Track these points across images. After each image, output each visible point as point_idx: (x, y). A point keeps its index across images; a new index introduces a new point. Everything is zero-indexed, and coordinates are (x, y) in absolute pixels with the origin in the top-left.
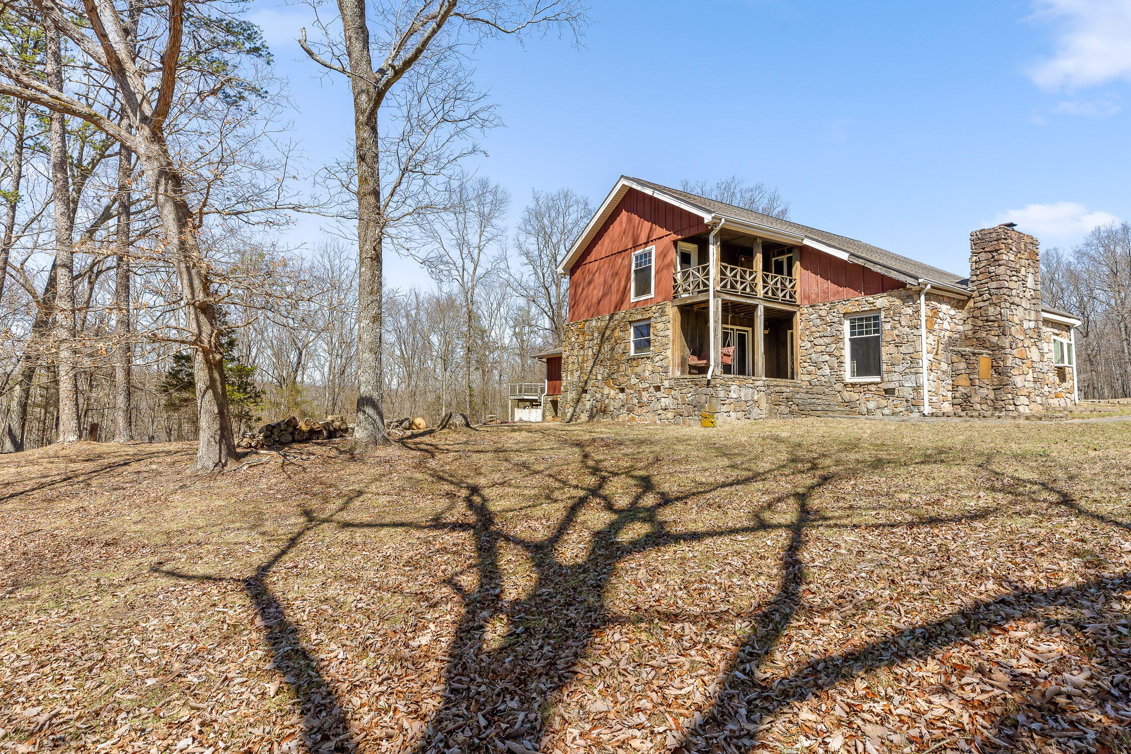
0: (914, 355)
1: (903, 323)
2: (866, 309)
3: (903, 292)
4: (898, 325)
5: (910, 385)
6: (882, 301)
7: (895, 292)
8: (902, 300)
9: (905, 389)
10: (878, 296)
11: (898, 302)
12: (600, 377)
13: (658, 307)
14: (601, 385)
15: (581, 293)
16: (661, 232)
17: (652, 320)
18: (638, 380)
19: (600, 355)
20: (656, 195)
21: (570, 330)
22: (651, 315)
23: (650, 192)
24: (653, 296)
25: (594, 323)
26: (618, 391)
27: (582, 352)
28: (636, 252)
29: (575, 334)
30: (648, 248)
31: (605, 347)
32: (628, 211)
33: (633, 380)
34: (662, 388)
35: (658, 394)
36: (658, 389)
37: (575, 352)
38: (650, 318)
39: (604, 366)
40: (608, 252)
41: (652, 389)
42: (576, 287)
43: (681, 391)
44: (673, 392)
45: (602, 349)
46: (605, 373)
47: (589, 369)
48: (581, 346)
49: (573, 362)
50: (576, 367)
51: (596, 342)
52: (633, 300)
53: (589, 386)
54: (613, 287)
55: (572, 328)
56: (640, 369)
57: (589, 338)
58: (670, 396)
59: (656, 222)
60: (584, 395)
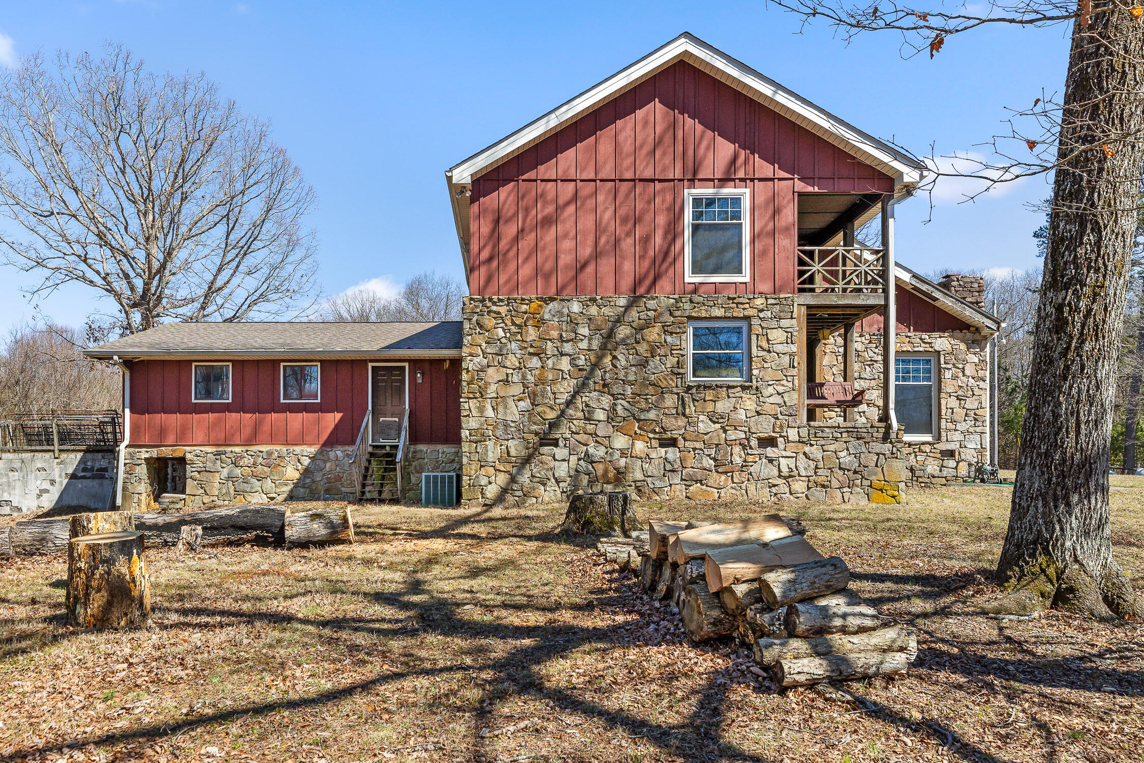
0: (979, 412)
1: (967, 372)
2: (921, 349)
3: (969, 335)
4: (961, 375)
5: (974, 446)
6: (942, 342)
7: (957, 333)
8: (966, 344)
9: (968, 451)
10: (936, 334)
11: (963, 346)
12: (600, 415)
13: (771, 301)
14: (603, 430)
15: (516, 239)
16: (765, 169)
17: (755, 321)
18: (718, 426)
19: (599, 373)
20: (782, 98)
21: (489, 312)
22: (751, 312)
23: (766, 90)
24: (747, 279)
25: (576, 307)
26: (655, 443)
27: (535, 362)
28: (694, 191)
29: (509, 323)
30: (728, 191)
31: (615, 357)
32: (669, 104)
33: (704, 425)
34: (780, 440)
35: (770, 452)
36: (769, 442)
37: (512, 361)
38: (747, 318)
39: (613, 395)
40: (607, 171)
41: (754, 443)
42: (497, 221)
43: (825, 448)
44: (807, 449)
45: (607, 360)
46: (619, 408)
47: (563, 398)
48: (532, 350)
49: (506, 382)
50: (517, 390)
51: (584, 345)
52: (690, 278)
53: (563, 431)
54: (627, 244)
55: (494, 308)
56: (723, 406)
57: (561, 336)
58: (801, 456)
59: (751, 147)
60: (545, 450)
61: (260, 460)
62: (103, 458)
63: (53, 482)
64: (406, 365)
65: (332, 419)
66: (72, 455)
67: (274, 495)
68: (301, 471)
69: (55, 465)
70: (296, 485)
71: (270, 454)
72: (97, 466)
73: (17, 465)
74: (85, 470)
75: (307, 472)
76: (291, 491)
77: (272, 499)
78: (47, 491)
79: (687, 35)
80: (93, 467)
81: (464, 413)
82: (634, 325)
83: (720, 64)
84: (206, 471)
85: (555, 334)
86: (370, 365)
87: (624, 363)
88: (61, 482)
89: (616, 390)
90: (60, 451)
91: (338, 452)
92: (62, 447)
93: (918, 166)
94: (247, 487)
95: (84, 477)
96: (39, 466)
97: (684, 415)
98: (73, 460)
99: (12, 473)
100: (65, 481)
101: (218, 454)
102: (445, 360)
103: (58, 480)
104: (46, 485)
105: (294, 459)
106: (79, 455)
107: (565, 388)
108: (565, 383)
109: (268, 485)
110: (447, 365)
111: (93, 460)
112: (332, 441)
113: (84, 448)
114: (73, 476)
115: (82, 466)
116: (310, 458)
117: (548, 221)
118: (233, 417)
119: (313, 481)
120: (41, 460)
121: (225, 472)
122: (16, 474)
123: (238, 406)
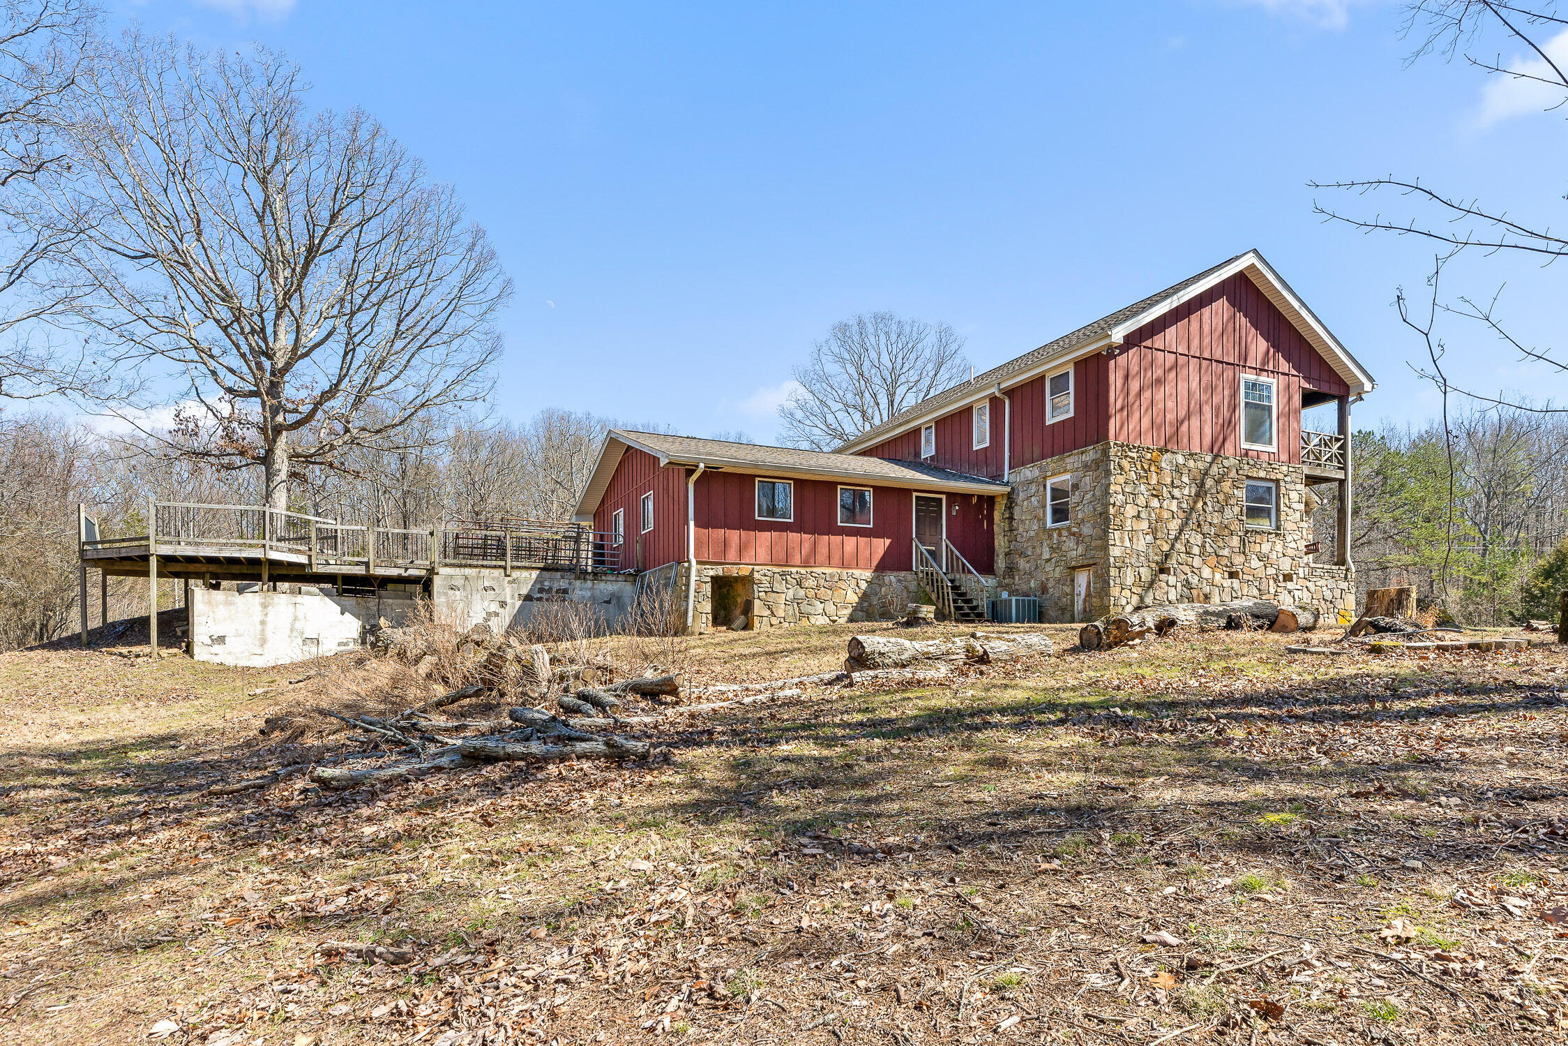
12: (1196, 550)
13: (1291, 469)
14: (1197, 562)
15: (1139, 394)
16: (1284, 366)
17: (1282, 484)
18: (1262, 563)
19: (1194, 515)
20: (1304, 313)
21: (1126, 456)
22: (1280, 476)
23: (1296, 304)
24: (1275, 450)
25: (1181, 460)
26: (1226, 575)
27: (1155, 503)
28: (1245, 375)
29: (1139, 468)
30: (1263, 379)
31: (1205, 503)
32: (1232, 303)
33: (1255, 563)
34: (1295, 576)
35: (1290, 585)
36: (1288, 578)
37: (1141, 501)
38: (1277, 481)
39: (1203, 534)
40: (1195, 351)
41: (1281, 578)
42: (1127, 377)
43: (1317, 584)
44: (1308, 584)
45: (1200, 504)
46: (1207, 545)
47: (1173, 534)
48: (1154, 493)
49: (1138, 517)
50: (1144, 525)
51: (1186, 492)
52: (1245, 445)
53: (1172, 563)
54: (1207, 409)
55: (1130, 454)
56: (1266, 548)
57: (1173, 482)
58: (1305, 589)
59: (1277, 348)
60: (1163, 577)
61: (822, 582)
62: (562, 577)
63: (503, 604)
64: (944, 497)
65: (881, 545)
66: (525, 574)
67: (836, 618)
68: (860, 595)
69: (506, 584)
70: (855, 610)
71: (832, 576)
72: (555, 587)
73: (459, 582)
74: (541, 590)
75: (865, 597)
76: (851, 615)
77: (834, 621)
78: (497, 614)
79: (1255, 251)
80: (550, 589)
81: (1111, 542)
82: (1216, 478)
83: (1271, 277)
84: (773, 591)
85: (1168, 481)
86: (915, 494)
87: (1211, 509)
88: (514, 604)
89: (1206, 529)
90: (512, 568)
91: (891, 577)
92: (515, 564)
93: (1371, 379)
94: (809, 609)
95: (540, 599)
96: (486, 584)
97: (1244, 553)
98: (528, 579)
99: (453, 592)
100: (518, 603)
101: (782, 574)
102: (973, 495)
103: (509, 600)
104: (494, 607)
105: (854, 582)
106: (535, 574)
107: (1174, 525)
108: (1175, 521)
109: (831, 608)
110: (975, 500)
111: (551, 579)
112: (882, 567)
113: (541, 565)
114: (528, 598)
115: (538, 586)
116: (867, 582)
117: (1159, 382)
118: (794, 536)
119: (870, 605)
120: (491, 576)
121: (790, 594)
122: (457, 592)
123: (798, 527)
